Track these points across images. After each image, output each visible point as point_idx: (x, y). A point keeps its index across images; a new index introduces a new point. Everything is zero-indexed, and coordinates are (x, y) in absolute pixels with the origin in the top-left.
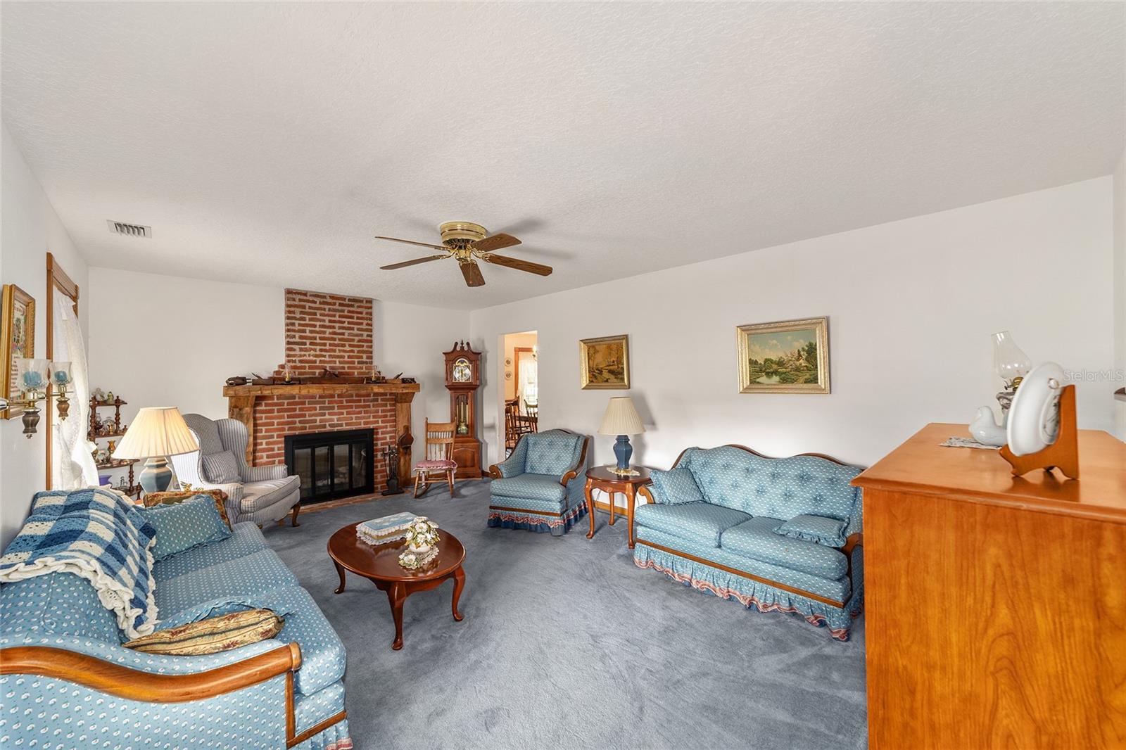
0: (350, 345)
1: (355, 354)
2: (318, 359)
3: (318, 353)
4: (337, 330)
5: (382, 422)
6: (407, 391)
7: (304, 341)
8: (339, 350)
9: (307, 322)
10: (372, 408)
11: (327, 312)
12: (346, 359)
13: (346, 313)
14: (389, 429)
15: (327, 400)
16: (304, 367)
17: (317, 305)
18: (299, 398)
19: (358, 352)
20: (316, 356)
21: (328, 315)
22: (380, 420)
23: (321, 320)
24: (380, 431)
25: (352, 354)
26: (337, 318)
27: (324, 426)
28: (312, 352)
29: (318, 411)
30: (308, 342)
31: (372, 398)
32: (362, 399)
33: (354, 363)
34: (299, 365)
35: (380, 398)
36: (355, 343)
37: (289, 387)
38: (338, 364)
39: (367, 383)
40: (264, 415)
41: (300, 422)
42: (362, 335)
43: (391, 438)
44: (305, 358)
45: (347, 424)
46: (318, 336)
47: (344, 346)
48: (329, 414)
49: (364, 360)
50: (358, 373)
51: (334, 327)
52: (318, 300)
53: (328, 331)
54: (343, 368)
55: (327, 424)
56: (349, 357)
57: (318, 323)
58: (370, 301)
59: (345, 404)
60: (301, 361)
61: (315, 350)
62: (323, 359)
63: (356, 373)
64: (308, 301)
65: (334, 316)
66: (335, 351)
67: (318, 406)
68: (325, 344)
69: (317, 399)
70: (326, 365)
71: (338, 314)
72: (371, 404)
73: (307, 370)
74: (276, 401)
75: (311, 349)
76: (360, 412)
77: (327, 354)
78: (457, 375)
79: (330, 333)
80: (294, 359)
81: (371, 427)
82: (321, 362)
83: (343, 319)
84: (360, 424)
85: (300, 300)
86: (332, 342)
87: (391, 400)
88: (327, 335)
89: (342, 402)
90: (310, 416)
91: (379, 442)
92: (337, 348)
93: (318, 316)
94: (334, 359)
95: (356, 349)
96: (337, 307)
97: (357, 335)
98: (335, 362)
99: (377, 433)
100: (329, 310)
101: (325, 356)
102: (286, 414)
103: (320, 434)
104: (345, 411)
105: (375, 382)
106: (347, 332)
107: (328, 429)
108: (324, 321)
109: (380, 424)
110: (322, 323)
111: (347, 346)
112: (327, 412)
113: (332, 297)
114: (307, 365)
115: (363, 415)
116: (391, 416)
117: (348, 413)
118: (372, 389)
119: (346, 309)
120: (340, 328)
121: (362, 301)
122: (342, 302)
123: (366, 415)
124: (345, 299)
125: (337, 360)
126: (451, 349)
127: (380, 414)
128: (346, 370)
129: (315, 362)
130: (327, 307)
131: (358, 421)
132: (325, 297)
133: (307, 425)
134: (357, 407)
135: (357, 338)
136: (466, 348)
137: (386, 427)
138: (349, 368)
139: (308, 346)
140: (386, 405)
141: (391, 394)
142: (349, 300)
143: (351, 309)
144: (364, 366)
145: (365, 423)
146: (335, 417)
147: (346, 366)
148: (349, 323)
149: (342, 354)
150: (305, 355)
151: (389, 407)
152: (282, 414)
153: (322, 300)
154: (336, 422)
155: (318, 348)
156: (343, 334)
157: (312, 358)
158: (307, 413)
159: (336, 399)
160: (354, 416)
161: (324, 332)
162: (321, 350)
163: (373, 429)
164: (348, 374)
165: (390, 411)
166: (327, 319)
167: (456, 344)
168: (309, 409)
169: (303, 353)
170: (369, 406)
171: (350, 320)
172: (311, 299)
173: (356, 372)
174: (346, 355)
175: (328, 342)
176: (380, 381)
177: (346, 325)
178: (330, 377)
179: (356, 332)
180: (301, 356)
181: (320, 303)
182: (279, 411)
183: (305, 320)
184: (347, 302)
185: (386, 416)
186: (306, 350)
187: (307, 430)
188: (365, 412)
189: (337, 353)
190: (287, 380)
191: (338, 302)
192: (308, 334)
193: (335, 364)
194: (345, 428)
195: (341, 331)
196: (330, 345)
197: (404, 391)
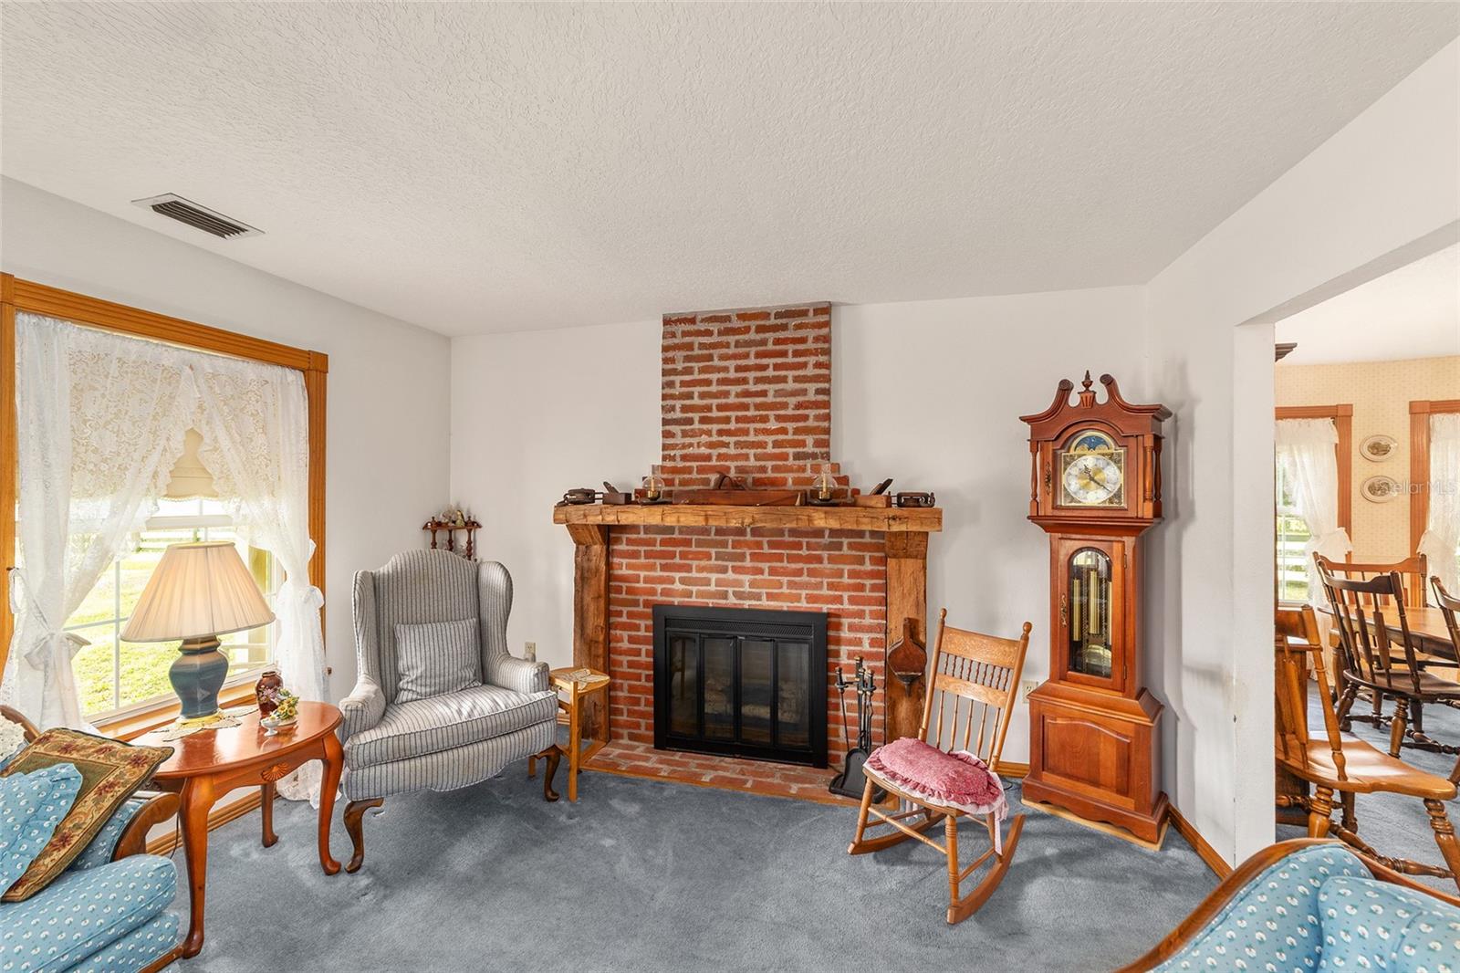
0: (778, 418)
1: (790, 437)
2: (715, 452)
3: (715, 438)
4: (752, 387)
5: (852, 600)
6: (903, 528)
7: (690, 415)
8: (756, 430)
9: (696, 376)
10: (826, 565)
11: (732, 351)
12: (770, 450)
13: (770, 347)
14: (868, 621)
15: (730, 539)
16: (689, 470)
17: (715, 339)
18: (681, 533)
19: (797, 431)
20: (711, 445)
21: (735, 357)
22: (846, 595)
23: (720, 370)
24: (845, 621)
25: (781, 437)
26: (752, 361)
27: (724, 595)
28: (704, 438)
29: (713, 562)
30: (696, 416)
31: (826, 540)
32: (804, 540)
33: (784, 457)
34: (680, 464)
35: (845, 541)
36: (790, 412)
37: (658, 510)
38: (752, 462)
39: (801, 505)
40: (625, 561)
41: (683, 581)
42: (804, 392)
43: (873, 642)
44: (690, 451)
45: (770, 597)
46: (715, 402)
47: (764, 419)
48: (735, 569)
49: (810, 449)
50: (796, 481)
51: (745, 381)
52: (715, 327)
53: (734, 389)
54: (763, 469)
55: (730, 590)
56: (776, 444)
57: (714, 377)
58: (825, 310)
59: (766, 550)
60: (684, 458)
61: (709, 433)
62: (723, 450)
63: (790, 481)
64: (699, 333)
65: (746, 356)
66: (746, 432)
67: (713, 551)
68: (727, 420)
69: (713, 536)
70: (728, 463)
71: (753, 350)
72: (825, 554)
73: (695, 475)
74: (642, 535)
75: (702, 432)
76: (799, 573)
77: (732, 440)
78: (1071, 481)
79: (738, 395)
80: (672, 453)
81: (825, 611)
82: (720, 457)
83: (765, 361)
84: (798, 598)
85: (685, 334)
86: (740, 413)
87: (879, 548)
88: (732, 400)
89: (759, 545)
90: (701, 569)
91: (844, 650)
92: (752, 426)
93: (716, 362)
94: (744, 451)
95: (790, 426)
96: (752, 336)
97: (794, 393)
98: (746, 457)
99: (838, 627)
100: (737, 344)
101: (726, 445)
102: (658, 562)
103: (716, 609)
104: (765, 566)
105: (826, 503)
106: (771, 388)
107: (732, 601)
108: (726, 369)
109: (846, 606)
110: (722, 375)
111: (772, 418)
112: (730, 564)
113: (743, 316)
114: (694, 464)
115: (805, 578)
116: (874, 588)
117: (773, 572)
118: (810, 520)
119: (771, 336)
120: (758, 381)
121: (804, 313)
122: (762, 323)
123: (813, 580)
124: (769, 314)
125: (752, 452)
126: (1043, 404)
127: (846, 580)
128: (770, 474)
129: (708, 458)
130: (732, 339)
131: (794, 591)
132: (727, 319)
133: (695, 589)
134: (791, 559)
135: (792, 401)
136: (1102, 397)
137: (861, 614)
138: (775, 469)
139: (696, 426)
140: (861, 561)
141: (873, 534)
142: (779, 315)
143: (781, 335)
144: (809, 463)
145: (811, 599)
146: (746, 578)
147: (769, 464)
148: (777, 367)
149: (761, 438)
150: (691, 445)
151: (868, 567)
152: (652, 561)
153: (722, 326)
154: (747, 589)
155: (715, 427)
156: (764, 393)
157: (703, 450)
158: (695, 563)
159: (749, 537)
160: (785, 579)
161: (726, 394)
162: (720, 433)
163: (829, 615)
164: (773, 482)
165: (872, 575)
166: (732, 364)
167: (1065, 388)
168: (697, 556)
169: (688, 440)
170: (819, 560)
171: (779, 360)
172: (702, 327)
173: (790, 477)
174: (770, 439)
175: (733, 414)
176: (842, 497)
177: (770, 373)
178: (730, 489)
179: (791, 385)
180: (684, 446)
181: (720, 333)
182: (648, 555)
183: (692, 373)
184: (772, 321)
185: (861, 588)
186: (693, 434)
187: (694, 599)
188: (811, 573)
189: (752, 438)
190: (650, 494)
191: (753, 324)
192: (696, 401)
193: (742, 459)
194: (765, 604)
195: (760, 387)
196: (738, 420)
197: (896, 528)
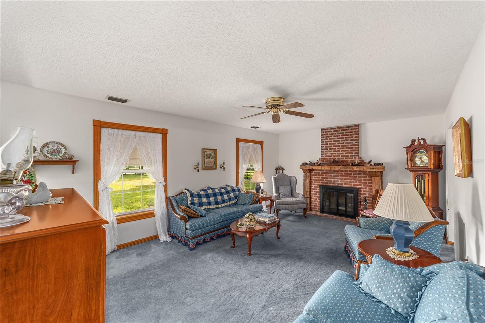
0: (346, 148)
1: (349, 152)
2: (332, 155)
3: (332, 152)
4: (340, 142)
5: (364, 185)
6: (374, 170)
7: (327, 148)
8: (341, 151)
9: (328, 140)
10: (358, 178)
11: (336, 135)
12: (345, 154)
13: (345, 134)
14: (367, 190)
15: (336, 172)
16: (327, 159)
17: (332, 133)
18: (325, 171)
19: (351, 151)
20: (332, 154)
21: (337, 136)
22: (362, 184)
23: (333, 139)
24: (362, 190)
25: (347, 152)
26: (340, 137)
27: (335, 184)
28: (330, 152)
29: (332, 177)
30: (328, 148)
31: (358, 173)
32: (353, 173)
33: (348, 156)
34: (325, 158)
35: (362, 173)
36: (349, 147)
37: (321, 166)
38: (341, 157)
39: (351, 165)
40: (314, 176)
41: (326, 180)
42: (352, 143)
43: (369, 194)
44: (327, 155)
45: (345, 184)
46: (332, 145)
47: (343, 148)
48: (337, 178)
49: (354, 154)
50: (350, 161)
51: (339, 141)
52: (332, 130)
53: (337, 143)
54: (343, 158)
55: (336, 183)
56: (346, 153)
57: (332, 140)
58: (358, 126)
59: (344, 175)
60: (326, 156)
61: (331, 151)
62: (334, 155)
63: (349, 161)
64: (329, 132)
65: (339, 136)
66: (339, 151)
67: (332, 175)
68: (335, 149)
69: (332, 172)
70: (335, 157)
71: (341, 135)
72: (357, 176)
73: (328, 160)
74: (317, 171)
75: (330, 151)
76: (351, 179)
77: (336, 153)
78: (418, 162)
79: (337, 144)
80: (323, 155)
81: (357, 187)
82: (334, 156)
83: (343, 137)
84: (351, 185)
85: (326, 132)
86: (338, 147)
87: (370, 175)
88: (336, 145)
89: (342, 174)
90: (329, 178)
91: (362, 196)
92: (341, 150)
93: (333, 137)
94: (339, 155)
95: (349, 150)
96: (341, 132)
97: (350, 143)
98: (339, 156)
99: (361, 191)
100: (337, 133)
101: (335, 154)
102: (320, 177)
103: (333, 186)
104: (344, 178)
105: (357, 165)
106: (345, 142)
107: (336, 185)
108: (335, 139)
109: (362, 186)
110: (334, 140)
111: (345, 148)
112: (336, 177)
113: (338, 128)
114: (328, 158)
115: (353, 181)
116: (369, 183)
117: (345, 179)
118: (353, 168)
119: (345, 131)
120: (342, 141)
121: (352, 126)
122: (343, 129)
123: (355, 181)
124: (344, 127)
125: (340, 155)
126: (409, 144)
127: (362, 181)
128: (345, 159)
129: (331, 156)
130: (336, 133)
131: (350, 183)
132: (335, 128)
133: (328, 182)
134: (349, 177)
135: (350, 144)
136: (422, 143)
137: (366, 188)
138: (346, 158)
139: (328, 150)
140: (366, 177)
141: (369, 172)
142: (346, 127)
143: (347, 131)
144: (353, 157)
145: (354, 185)
146: (339, 180)
147: (344, 157)
148: (346, 138)
149: (343, 152)
150: (327, 154)
151: (368, 178)
152: (319, 176)
153: (334, 130)
154: (340, 182)
155: (333, 150)
156: (343, 143)
157: (330, 155)
158: (328, 177)
159: (340, 172)
160: (348, 181)
161: (335, 144)
162: (334, 151)
163: (358, 188)
164: (345, 161)
165: (368, 180)
166: (336, 138)
167: (414, 141)
168: (329, 176)
169: (327, 153)
170: (356, 177)
171: (347, 136)
172: (330, 130)
173: (349, 160)
174: (345, 152)
175: (336, 148)
176: (361, 164)
177: (345, 139)
178: (336, 162)
179: (349, 141)
180: (326, 154)
181: (333, 131)
182: (318, 175)
183: (327, 140)
184: (345, 128)
185: (366, 183)
186: (328, 152)
187: (328, 184)
188: (354, 179)
189: (341, 152)
190: (319, 164)
191: (341, 129)
192: (328, 145)
193: (338, 156)
194: (344, 185)
195: (342, 142)
196: (337, 149)
197: (372, 170)
